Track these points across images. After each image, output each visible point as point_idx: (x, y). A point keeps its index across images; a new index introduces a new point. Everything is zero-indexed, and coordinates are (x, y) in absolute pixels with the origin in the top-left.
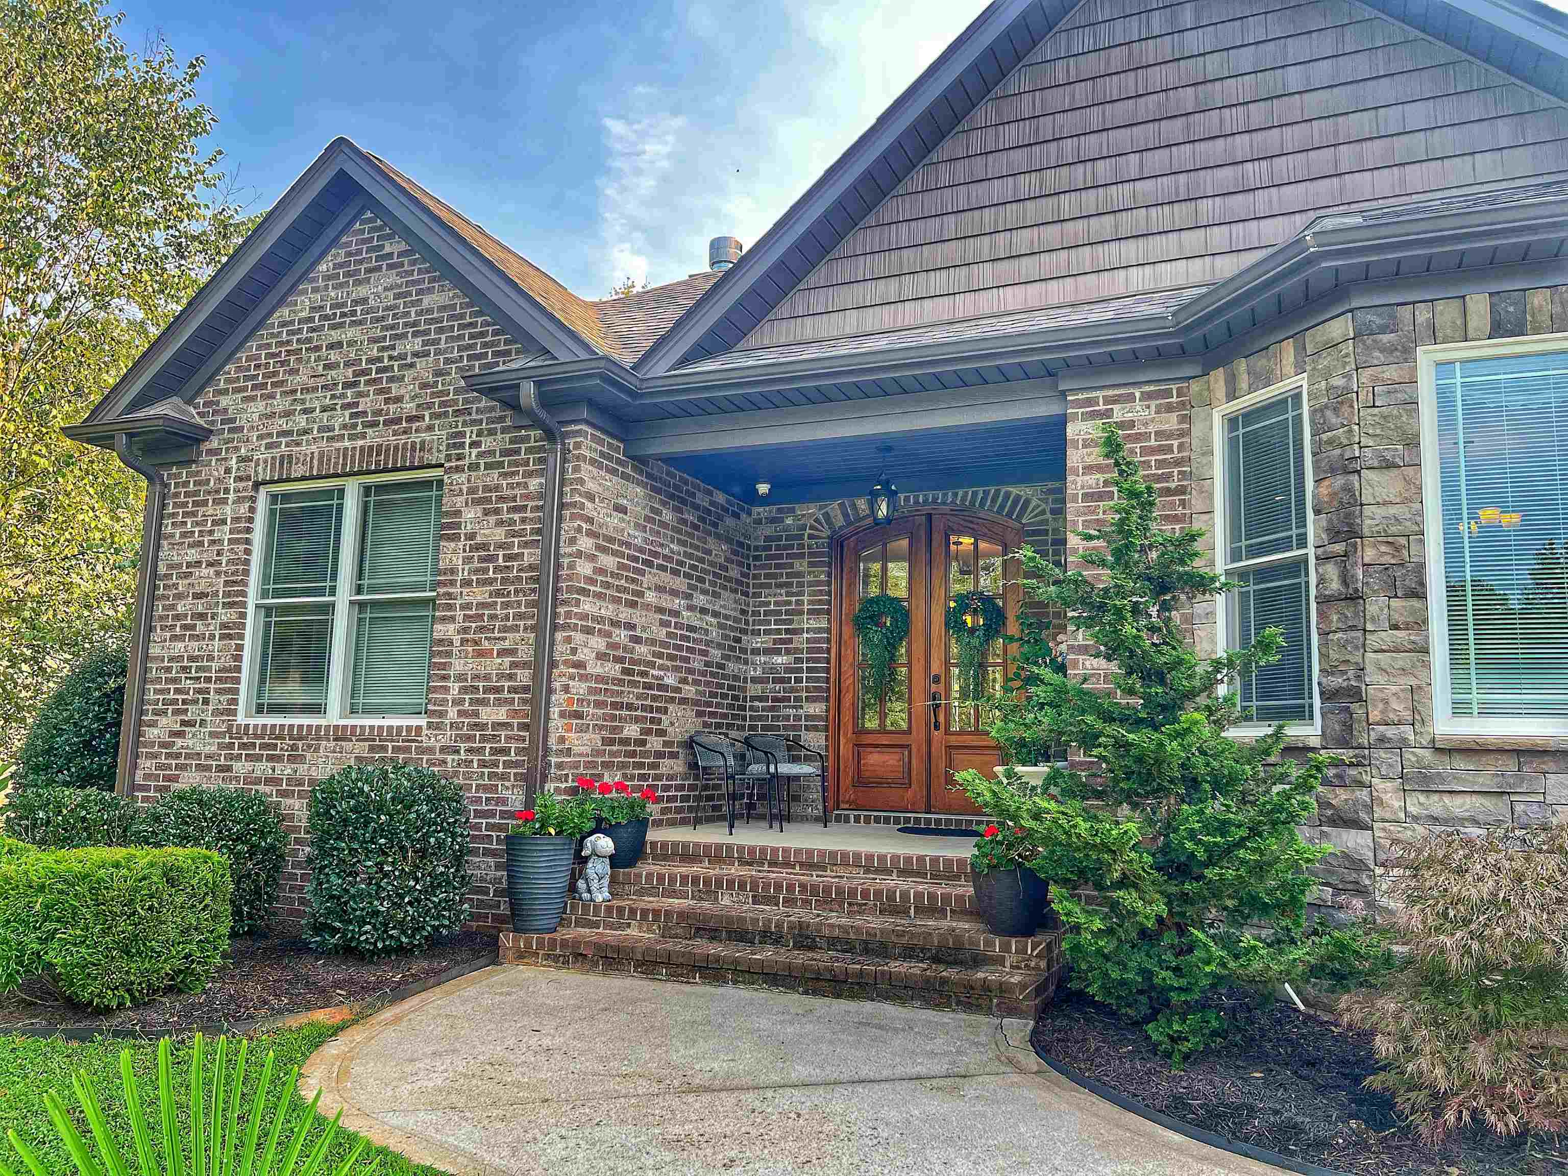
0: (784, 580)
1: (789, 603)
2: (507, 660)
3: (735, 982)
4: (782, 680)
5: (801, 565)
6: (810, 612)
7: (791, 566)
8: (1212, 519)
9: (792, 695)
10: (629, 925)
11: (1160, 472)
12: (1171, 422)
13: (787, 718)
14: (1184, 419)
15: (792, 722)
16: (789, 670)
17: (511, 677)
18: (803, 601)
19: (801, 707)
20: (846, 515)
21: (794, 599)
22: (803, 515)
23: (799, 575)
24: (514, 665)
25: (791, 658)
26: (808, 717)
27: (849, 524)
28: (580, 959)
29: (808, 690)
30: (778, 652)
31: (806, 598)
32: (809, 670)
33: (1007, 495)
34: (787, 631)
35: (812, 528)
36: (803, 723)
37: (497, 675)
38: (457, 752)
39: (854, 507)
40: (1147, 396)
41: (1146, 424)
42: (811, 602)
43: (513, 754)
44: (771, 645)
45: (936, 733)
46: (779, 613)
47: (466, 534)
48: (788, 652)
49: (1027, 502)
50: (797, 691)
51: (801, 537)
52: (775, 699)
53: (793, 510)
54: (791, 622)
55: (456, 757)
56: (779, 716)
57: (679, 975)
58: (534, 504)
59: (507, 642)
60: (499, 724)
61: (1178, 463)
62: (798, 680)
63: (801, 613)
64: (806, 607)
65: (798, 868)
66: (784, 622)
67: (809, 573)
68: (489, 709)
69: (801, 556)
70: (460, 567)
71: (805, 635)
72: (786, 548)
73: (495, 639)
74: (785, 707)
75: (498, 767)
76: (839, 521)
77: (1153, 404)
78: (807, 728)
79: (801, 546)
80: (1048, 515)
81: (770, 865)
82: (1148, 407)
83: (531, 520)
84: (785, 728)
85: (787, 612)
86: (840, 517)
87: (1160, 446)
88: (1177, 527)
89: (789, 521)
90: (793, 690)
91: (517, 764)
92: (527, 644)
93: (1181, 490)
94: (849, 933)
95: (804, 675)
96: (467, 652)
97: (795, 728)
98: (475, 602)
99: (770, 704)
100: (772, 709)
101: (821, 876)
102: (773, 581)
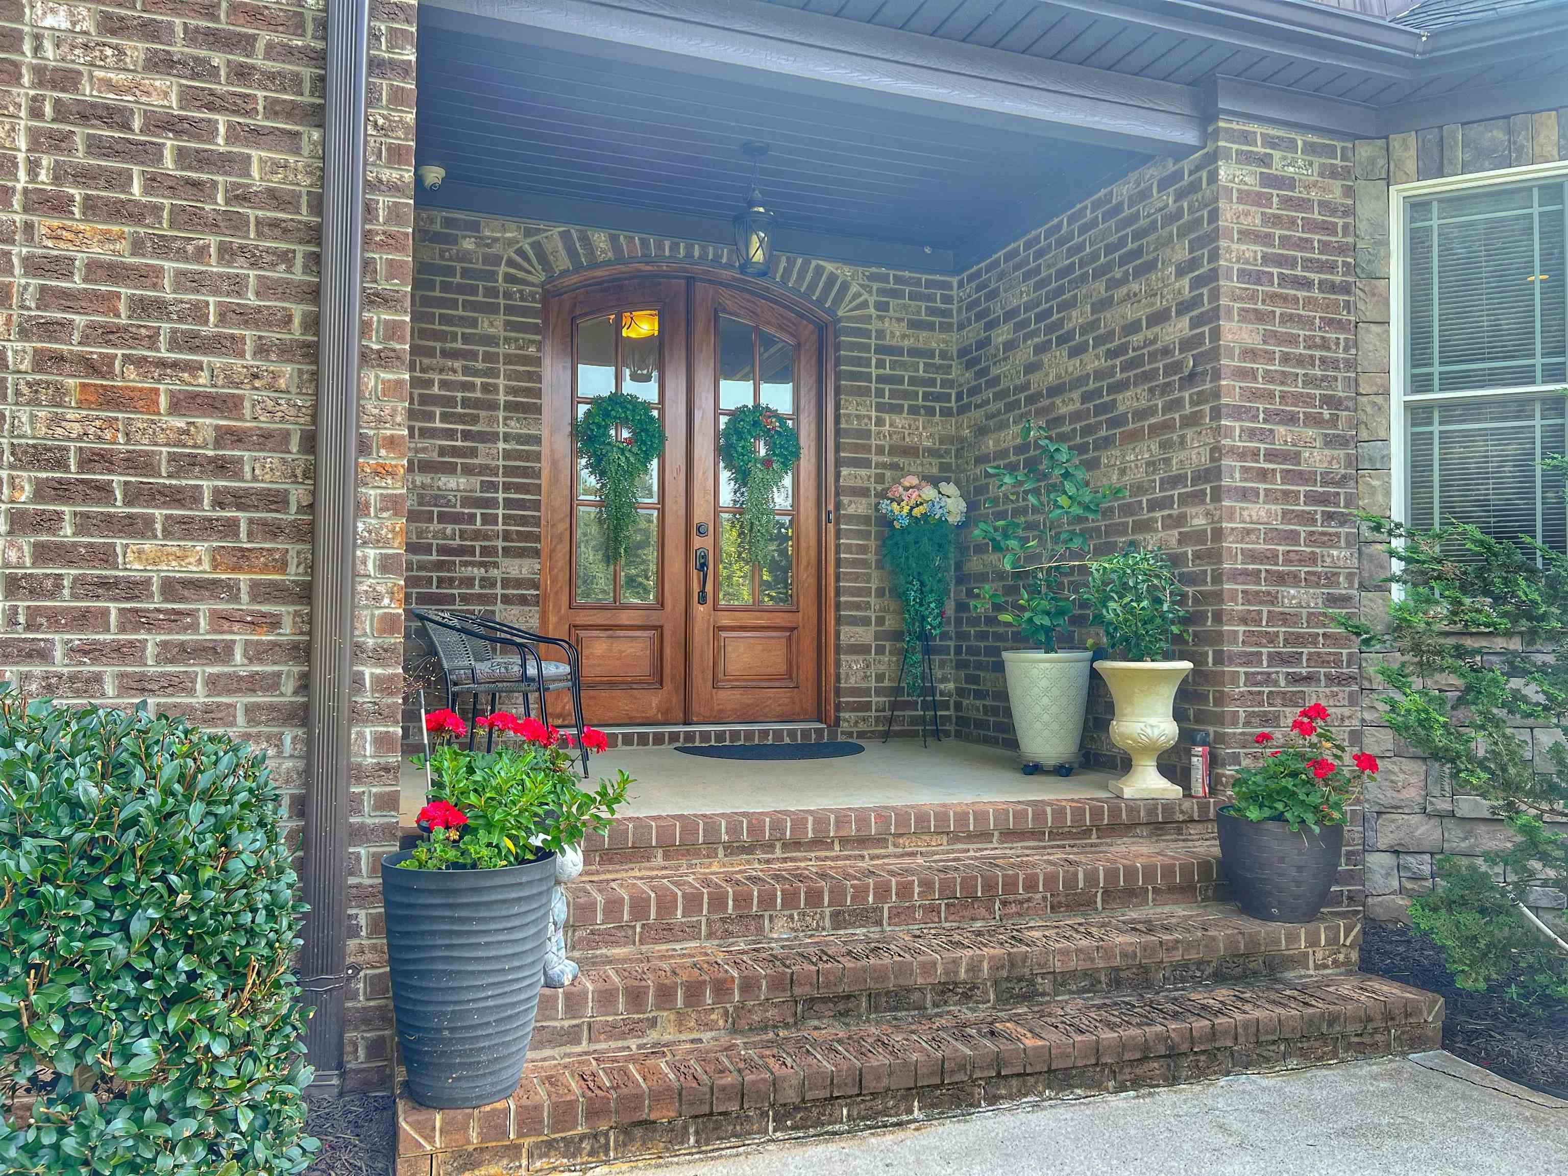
0: (459, 345)
1: (471, 387)
2: (207, 423)
3: (993, 1100)
4: (456, 518)
5: (491, 324)
6: (509, 406)
7: (474, 323)
8: (1388, 332)
9: (477, 544)
10: (653, 1023)
11: (1324, 257)
12: (1335, 192)
13: (468, 582)
14: (1349, 192)
15: (477, 590)
16: (468, 501)
17: (221, 467)
18: (496, 387)
19: (496, 565)
20: (572, 252)
21: (478, 381)
22: (496, 240)
23: (490, 340)
24: (223, 437)
25: (475, 481)
26: (506, 583)
27: (578, 267)
28: (638, 1132)
29: (507, 536)
30: (450, 469)
31: (501, 382)
32: (508, 503)
33: (819, 271)
34: (466, 435)
35: (511, 263)
36: (499, 591)
37: (172, 458)
38: (43, 655)
39: (586, 241)
40: (1310, 148)
41: (1308, 187)
42: (510, 391)
43: (238, 657)
44: (435, 456)
45: (701, 608)
46: (451, 402)
47: (39, 71)
48: (468, 471)
49: (845, 287)
50: (486, 537)
51: (492, 276)
52: (442, 550)
53: (474, 227)
54: (475, 419)
55: (37, 669)
56: (451, 580)
57: (879, 1113)
58: (276, 38)
59: (203, 378)
60: (187, 584)
61: (1342, 250)
62: (489, 519)
63: (493, 406)
64: (502, 398)
65: (837, 847)
66: (461, 419)
67: (507, 340)
68: (148, 546)
69: (492, 309)
70: (21, 157)
71: (501, 445)
72: (461, 289)
73: (162, 364)
74: (465, 564)
75: (191, 692)
76: (563, 262)
77: (1317, 161)
78: (506, 600)
79: (492, 292)
80: (872, 311)
81: (785, 846)
82: (1311, 164)
83: (271, 77)
84: (465, 599)
85: (466, 403)
86: (563, 253)
87: (1324, 222)
88: (1342, 337)
89: (468, 244)
90: (477, 535)
91: (252, 683)
92: (270, 387)
93: (1346, 289)
94: (1092, 960)
95: (500, 512)
96: (59, 390)
97: (482, 599)
98: (80, 259)
99: (434, 557)
100: (439, 566)
101: (878, 857)
102: (438, 345)
